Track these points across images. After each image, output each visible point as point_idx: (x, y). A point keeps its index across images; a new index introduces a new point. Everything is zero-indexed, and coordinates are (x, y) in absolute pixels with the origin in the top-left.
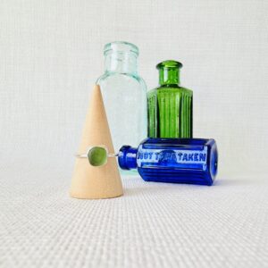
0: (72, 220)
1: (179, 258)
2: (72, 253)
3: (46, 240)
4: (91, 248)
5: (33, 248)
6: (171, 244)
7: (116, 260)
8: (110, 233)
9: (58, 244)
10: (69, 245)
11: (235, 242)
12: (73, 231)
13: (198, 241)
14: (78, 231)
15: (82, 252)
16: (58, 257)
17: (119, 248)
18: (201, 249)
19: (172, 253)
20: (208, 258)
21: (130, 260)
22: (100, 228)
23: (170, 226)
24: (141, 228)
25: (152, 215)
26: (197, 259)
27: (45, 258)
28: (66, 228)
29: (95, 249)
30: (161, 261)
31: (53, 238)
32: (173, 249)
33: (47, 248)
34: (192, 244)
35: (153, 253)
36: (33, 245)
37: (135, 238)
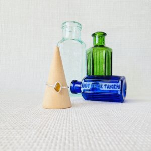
0: (47, 121)
1: (108, 143)
2: (49, 140)
3: (34, 133)
4: (59, 137)
5: (27, 137)
6: (104, 135)
7: (74, 144)
8: (69, 128)
9: (41, 134)
10: (47, 135)
11: (139, 134)
12: (49, 127)
13: (119, 134)
14: (51, 128)
15: (55, 139)
16: (42, 141)
17: (75, 137)
18: (120, 138)
19: (104, 140)
20: (125, 143)
21: (82, 143)
22: (63, 126)
23: (102, 125)
24: (86, 126)
25: (92, 119)
26: (119, 144)
27: (35, 142)
28: (45, 126)
29: (62, 137)
30: (99, 144)
31: (38, 131)
32: (105, 138)
33: (35, 136)
34: (115, 135)
35: (94, 140)
36: (27, 135)
37: (83, 132)
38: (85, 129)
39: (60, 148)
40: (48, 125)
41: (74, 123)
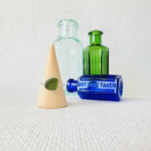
0: (41, 121)
1: (101, 142)
2: (40, 139)
3: (26, 132)
4: (51, 137)
5: (19, 137)
6: (97, 134)
7: (65, 143)
8: (62, 128)
9: (33, 134)
10: (39, 135)
11: (133, 133)
13: (112, 133)
14: (44, 127)
15: (46, 139)
16: (32, 141)
17: (67, 137)
18: (113, 137)
19: (97, 139)
20: (117, 143)
21: (73, 143)
22: (56, 125)
23: (96, 124)
24: (79, 125)
25: (86, 118)
26: (111, 143)
27: (26, 142)
28: (38, 125)
29: (54, 137)
30: (91, 144)
31: (30, 130)
32: (98, 137)
33: (27, 136)
34: (108, 135)
35: (86, 139)
36: (19, 135)
37: (76, 131)
38: (78, 129)
39: (51, 148)
40: (41, 124)
41: (67, 122)
